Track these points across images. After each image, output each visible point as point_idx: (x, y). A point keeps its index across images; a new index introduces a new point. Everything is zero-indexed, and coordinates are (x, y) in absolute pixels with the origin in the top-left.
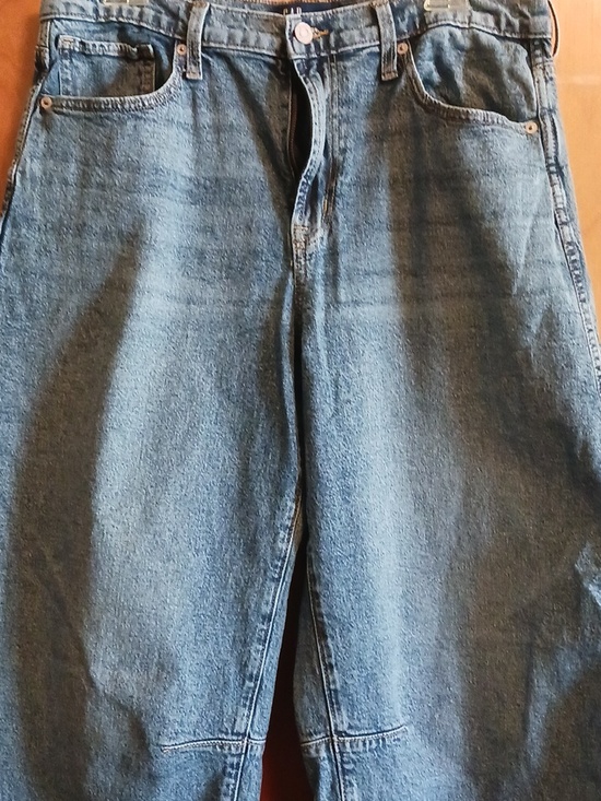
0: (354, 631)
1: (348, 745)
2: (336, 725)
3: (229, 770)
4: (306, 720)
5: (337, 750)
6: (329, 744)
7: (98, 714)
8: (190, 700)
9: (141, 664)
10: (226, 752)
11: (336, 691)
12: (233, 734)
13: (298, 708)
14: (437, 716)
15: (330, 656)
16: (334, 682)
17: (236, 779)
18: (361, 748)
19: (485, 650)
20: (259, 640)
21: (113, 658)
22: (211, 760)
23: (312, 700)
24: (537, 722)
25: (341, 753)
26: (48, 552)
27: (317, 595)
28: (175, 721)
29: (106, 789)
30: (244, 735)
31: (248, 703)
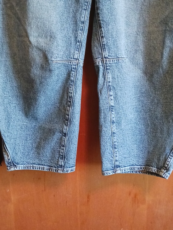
0: (110, 25)
1: (108, 61)
2: (104, 55)
3: (73, 69)
4: (95, 54)
5: (105, 63)
6: (102, 61)
7: (33, 52)
8: (60, 47)
9: (45, 36)
10: (72, 64)
11: (104, 44)
12: (73, 59)
13: (93, 51)
14: (135, 56)
15: (102, 34)
16: (104, 42)
17: (75, 72)
18: (112, 62)
19: (151, 34)
20: (81, 29)
21: (36, 34)
22: (68, 66)
23: (97, 48)
24: (166, 54)
25: (106, 64)
26: (14, 4)
27: (98, 14)
28: (56, 53)
29: (37, 75)
30: (77, 59)
31: (78, 50)
